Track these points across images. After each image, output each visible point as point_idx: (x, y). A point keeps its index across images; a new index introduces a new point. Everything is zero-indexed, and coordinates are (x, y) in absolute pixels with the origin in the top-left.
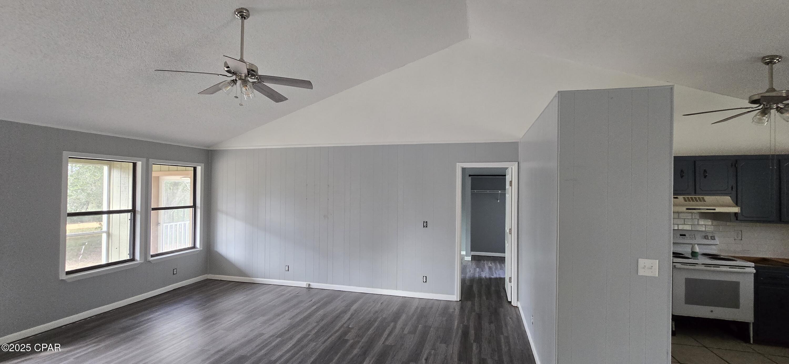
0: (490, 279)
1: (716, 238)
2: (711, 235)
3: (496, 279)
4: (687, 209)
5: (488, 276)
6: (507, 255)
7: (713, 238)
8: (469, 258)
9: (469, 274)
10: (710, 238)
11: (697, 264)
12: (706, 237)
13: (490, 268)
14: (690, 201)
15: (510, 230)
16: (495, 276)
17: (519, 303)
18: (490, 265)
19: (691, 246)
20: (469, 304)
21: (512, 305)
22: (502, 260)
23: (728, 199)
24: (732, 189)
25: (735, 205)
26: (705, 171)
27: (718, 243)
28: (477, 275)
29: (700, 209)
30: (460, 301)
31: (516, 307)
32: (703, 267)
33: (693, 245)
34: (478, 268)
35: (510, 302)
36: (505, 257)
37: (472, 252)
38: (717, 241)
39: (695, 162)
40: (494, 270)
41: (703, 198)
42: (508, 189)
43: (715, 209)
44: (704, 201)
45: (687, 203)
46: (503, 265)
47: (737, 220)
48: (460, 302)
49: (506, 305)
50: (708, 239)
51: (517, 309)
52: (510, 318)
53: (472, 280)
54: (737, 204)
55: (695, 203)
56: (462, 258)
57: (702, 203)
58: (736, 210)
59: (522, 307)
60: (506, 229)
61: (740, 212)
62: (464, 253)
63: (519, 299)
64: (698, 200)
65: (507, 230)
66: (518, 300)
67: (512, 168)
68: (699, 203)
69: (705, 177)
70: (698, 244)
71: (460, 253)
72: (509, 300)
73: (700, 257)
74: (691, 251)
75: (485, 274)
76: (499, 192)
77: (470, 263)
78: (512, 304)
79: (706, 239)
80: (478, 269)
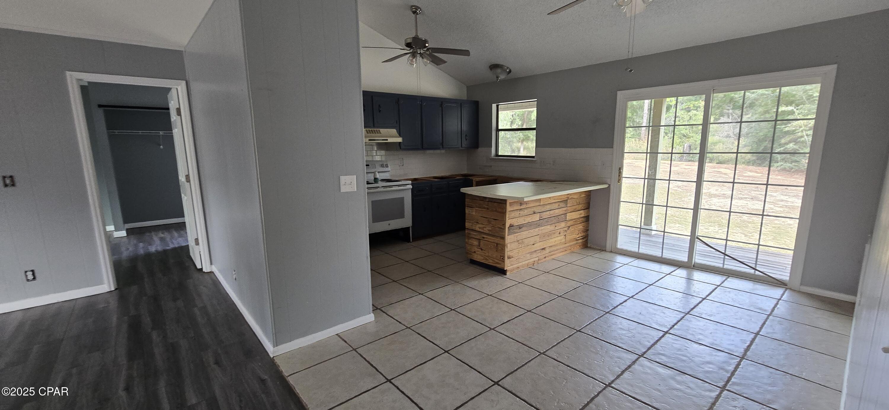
0: (165, 252)
1: (389, 166)
2: (385, 164)
3: (174, 249)
4: (370, 140)
5: (160, 248)
6: (188, 219)
7: (387, 166)
8: (123, 233)
9: (126, 253)
10: (385, 166)
11: (378, 187)
12: (382, 166)
13: (162, 239)
14: (370, 133)
15: (188, 177)
16: (171, 246)
17: (213, 266)
18: (162, 235)
19: (373, 174)
20: (134, 289)
21: (204, 272)
22: (182, 226)
23: (394, 131)
24: (397, 123)
25: (398, 136)
26: (379, 106)
27: (390, 170)
28: (141, 252)
29: (378, 140)
30: (116, 289)
31: (210, 272)
32: (382, 189)
33: (374, 173)
34: (141, 242)
35: (202, 269)
36: (185, 222)
37: (126, 225)
38: (389, 169)
39: (372, 97)
40: (168, 239)
41: (379, 130)
42: (175, 120)
43: (387, 140)
44: (380, 133)
45: (369, 134)
46: (182, 232)
47: (400, 148)
48: (117, 291)
49: (196, 275)
50: (384, 167)
51: (212, 275)
52: (204, 286)
53: (134, 260)
54: (400, 135)
55: (374, 135)
56: (108, 236)
57: (379, 135)
58: (400, 140)
59: (220, 271)
60: (180, 178)
61: (402, 141)
62: (110, 228)
63: (213, 262)
64: (376, 132)
65: (182, 178)
66: (211, 264)
67: (177, 89)
68: (377, 135)
69: (380, 111)
70: (378, 172)
71: (105, 229)
72: (199, 267)
73: (379, 182)
74: (373, 178)
75: (156, 247)
76: (161, 134)
77: (126, 240)
78: (204, 270)
79: (383, 167)
80: (141, 245)
